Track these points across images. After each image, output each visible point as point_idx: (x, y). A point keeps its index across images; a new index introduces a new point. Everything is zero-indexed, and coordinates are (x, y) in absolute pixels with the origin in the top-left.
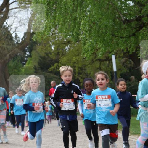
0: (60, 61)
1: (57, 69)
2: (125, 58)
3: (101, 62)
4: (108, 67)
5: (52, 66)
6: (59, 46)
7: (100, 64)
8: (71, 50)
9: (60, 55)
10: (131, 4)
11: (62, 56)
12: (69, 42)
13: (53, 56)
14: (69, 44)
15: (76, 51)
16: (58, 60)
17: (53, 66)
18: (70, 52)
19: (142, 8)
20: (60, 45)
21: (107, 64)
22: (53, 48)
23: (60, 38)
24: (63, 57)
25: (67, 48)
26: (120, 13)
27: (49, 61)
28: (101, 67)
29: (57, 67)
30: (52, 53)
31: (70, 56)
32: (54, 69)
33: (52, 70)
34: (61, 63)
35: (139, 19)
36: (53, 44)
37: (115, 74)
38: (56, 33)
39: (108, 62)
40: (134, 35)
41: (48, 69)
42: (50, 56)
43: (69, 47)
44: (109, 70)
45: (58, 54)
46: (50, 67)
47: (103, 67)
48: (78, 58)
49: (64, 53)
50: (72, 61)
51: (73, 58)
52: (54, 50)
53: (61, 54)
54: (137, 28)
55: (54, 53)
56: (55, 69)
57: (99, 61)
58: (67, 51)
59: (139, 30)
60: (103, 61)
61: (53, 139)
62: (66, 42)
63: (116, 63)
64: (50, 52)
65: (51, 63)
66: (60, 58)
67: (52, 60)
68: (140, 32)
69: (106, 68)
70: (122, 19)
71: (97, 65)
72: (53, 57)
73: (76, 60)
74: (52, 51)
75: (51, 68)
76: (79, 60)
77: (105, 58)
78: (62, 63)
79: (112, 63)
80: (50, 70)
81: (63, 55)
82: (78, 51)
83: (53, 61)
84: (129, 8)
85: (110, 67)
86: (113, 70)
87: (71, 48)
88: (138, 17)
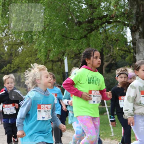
0: (13, 62)
1: (9, 70)
2: (76, 59)
3: (53, 63)
4: (60, 68)
5: (4, 67)
6: (12, 47)
7: (52, 65)
8: (24, 51)
9: (12, 56)
10: (84, 6)
11: (14, 57)
12: (22, 43)
13: (6, 56)
14: (22, 45)
15: (29, 52)
16: (11, 61)
17: (6, 67)
18: (23, 53)
19: (94, 11)
20: (14, 46)
21: (59, 65)
22: (6, 49)
23: (13, 39)
24: (16, 58)
25: (20, 49)
26: (72, 15)
27: (2, 62)
28: (54, 68)
29: (10, 67)
30: (5, 53)
31: (23, 57)
32: (6, 70)
33: (4, 71)
34: (13, 64)
35: (91, 21)
36: (7, 45)
37: (66, 75)
38: (10, 35)
39: (60, 63)
40: (86, 36)
41: (1, 70)
42: (3, 57)
43: (22, 48)
44: (61, 70)
45: (11, 55)
46: (3, 67)
47: (55, 68)
48: (31, 59)
49: (17, 54)
50: (25, 62)
51: (26, 59)
52: (7, 51)
53: (14, 55)
54: (89, 30)
55: (7, 54)
56: (8, 70)
57: (51, 62)
58: (20, 52)
59: (91, 32)
60: (56, 62)
61: (3, 140)
62: (19, 43)
63: (68, 64)
64: (3, 53)
65: (3, 64)
66: (13, 59)
67: (4, 61)
68: (91, 33)
69: (58, 69)
70: (74, 21)
71: (49, 66)
72: (6, 58)
73: (29, 60)
74: (5, 52)
75: (3, 69)
76: (32, 61)
77: (58, 59)
78: (15, 64)
79: (64, 63)
80: (2, 71)
81: (16, 56)
82: (31, 52)
83: (6, 62)
84: (81, 10)
85: (62, 67)
86: (65, 70)
87: (24, 49)
88: (91, 19)
